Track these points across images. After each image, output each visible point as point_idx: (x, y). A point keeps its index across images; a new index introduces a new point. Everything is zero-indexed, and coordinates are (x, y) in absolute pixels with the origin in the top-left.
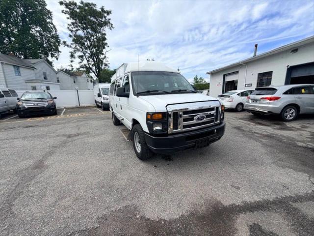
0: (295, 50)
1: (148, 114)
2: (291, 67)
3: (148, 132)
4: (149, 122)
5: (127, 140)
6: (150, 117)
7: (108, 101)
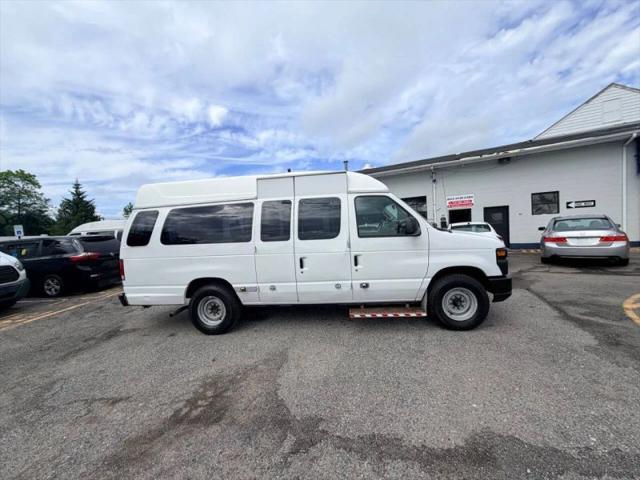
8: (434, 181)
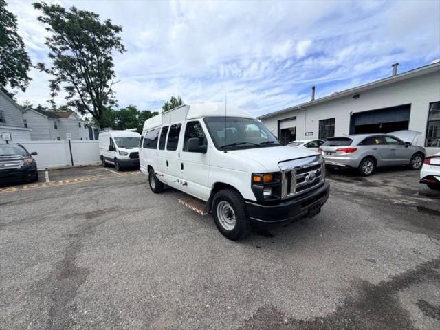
0: (356, 95)
2: (354, 114)
3: (255, 200)
5: (202, 214)
6: (258, 179)
7: (127, 157)
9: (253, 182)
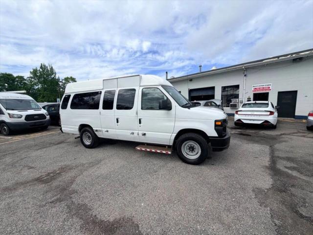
1: (216, 121)
2: (190, 90)
3: (217, 136)
4: (216, 128)
5: (170, 153)
6: (220, 123)
7: (23, 120)
8: (245, 75)
9: (216, 126)
